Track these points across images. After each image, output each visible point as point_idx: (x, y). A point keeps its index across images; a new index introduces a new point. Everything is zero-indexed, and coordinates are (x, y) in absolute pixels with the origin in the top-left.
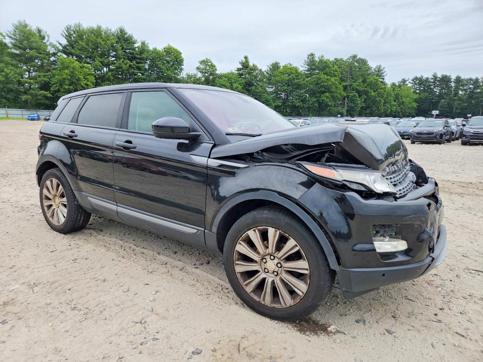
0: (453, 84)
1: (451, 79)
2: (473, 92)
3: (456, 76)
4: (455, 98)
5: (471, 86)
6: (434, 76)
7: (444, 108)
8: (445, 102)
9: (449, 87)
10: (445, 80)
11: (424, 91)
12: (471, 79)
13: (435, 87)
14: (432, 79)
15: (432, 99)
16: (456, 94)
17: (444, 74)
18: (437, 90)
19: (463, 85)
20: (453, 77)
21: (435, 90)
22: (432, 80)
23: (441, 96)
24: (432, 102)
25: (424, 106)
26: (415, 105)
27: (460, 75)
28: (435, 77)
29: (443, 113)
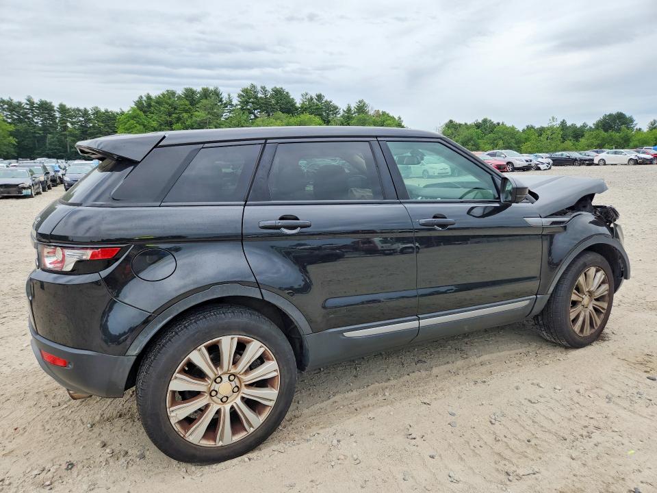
0: (57, 115)
1: (53, 107)
2: (86, 127)
3: (59, 103)
4: (65, 133)
5: (81, 119)
6: (28, 100)
7: (56, 145)
8: (53, 138)
9: (53, 118)
10: (45, 108)
11: (20, 120)
12: (79, 110)
13: (34, 116)
14: (27, 104)
15: (35, 132)
16: (65, 128)
17: (43, 99)
18: (38, 121)
19: (71, 117)
20: (56, 105)
21: (35, 121)
22: (28, 107)
23: (45, 129)
24: (36, 137)
25: (25, 142)
26: (13, 140)
27: (64, 103)
28: (31, 103)
29: (55, 153)
